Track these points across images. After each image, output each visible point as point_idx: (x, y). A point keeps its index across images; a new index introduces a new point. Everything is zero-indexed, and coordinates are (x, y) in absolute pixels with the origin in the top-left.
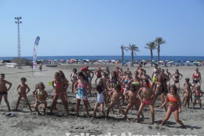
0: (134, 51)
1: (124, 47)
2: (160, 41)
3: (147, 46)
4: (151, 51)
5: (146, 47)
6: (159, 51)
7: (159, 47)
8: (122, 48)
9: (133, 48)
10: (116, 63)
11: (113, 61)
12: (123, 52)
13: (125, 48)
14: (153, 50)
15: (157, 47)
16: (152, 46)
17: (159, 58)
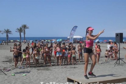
2: (25, 27)
3: (17, 31)
4: (20, 34)
5: (16, 31)
6: (24, 34)
7: (24, 31)
9: (8, 32)
14: (21, 33)
15: (23, 31)
16: (20, 30)
17: (25, 38)
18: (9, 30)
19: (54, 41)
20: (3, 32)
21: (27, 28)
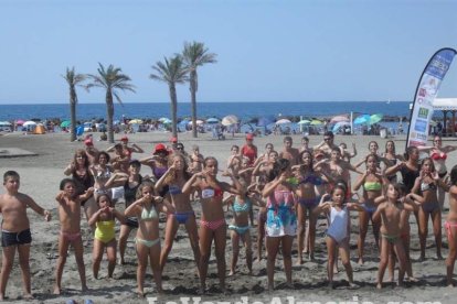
0: (115, 89)
1: (76, 74)
2: (196, 53)
3: (156, 73)
4: (173, 89)
5: (153, 76)
6: (194, 88)
7: (194, 74)
8: (71, 78)
9: (112, 78)
10: (39, 130)
11: (26, 124)
12: (73, 94)
13: (80, 78)
14: (177, 86)
15: (188, 75)
16: (173, 71)
17: (195, 109)
18: (119, 73)
19: (340, 121)
20: (92, 81)
21: (209, 60)
